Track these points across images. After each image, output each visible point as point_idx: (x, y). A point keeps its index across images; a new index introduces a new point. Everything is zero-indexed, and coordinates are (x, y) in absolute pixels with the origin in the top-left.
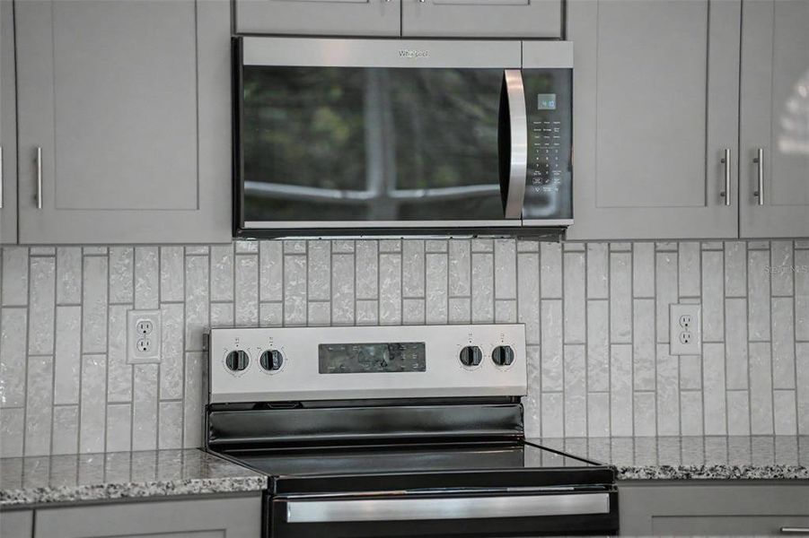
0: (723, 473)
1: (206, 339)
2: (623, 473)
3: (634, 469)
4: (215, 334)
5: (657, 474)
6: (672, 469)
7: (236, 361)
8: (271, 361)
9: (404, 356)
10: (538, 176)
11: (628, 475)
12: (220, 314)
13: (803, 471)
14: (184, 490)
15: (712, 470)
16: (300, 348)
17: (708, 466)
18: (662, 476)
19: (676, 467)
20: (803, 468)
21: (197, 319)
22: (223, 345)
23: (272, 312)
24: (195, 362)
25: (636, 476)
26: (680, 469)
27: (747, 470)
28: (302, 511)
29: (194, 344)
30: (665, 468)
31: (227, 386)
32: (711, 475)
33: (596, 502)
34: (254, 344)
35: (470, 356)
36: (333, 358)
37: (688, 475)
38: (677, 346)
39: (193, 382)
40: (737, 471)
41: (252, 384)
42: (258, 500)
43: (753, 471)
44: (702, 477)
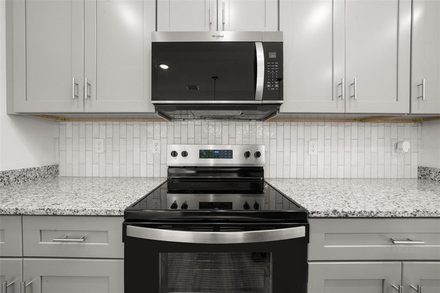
0: (365, 214)
2: (312, 214)
3: (318, 212)
5: (330, 214)
6: (338, 212)
7: (174, 154)
8: (185, 154)
10: (269, 84)
11: (315, 215)
13: (406, 213)
15: (360, 212)
17: (357, 211)
18: (333, 216)
19: (340, 211)
20: (406, 212)
25: (319, 215)
26: (343, 212)
27: (378, 213)
30: (335, 211)
31: (172, 161)
32: (359, 215)
33: (299, 232)
34: (178, 149)
35: (248, 155)
36: (204, 154)
37: (346, 215)
40: (372, 213)
41: (180, 161)
43: (381, 213)
44: (353, 216)
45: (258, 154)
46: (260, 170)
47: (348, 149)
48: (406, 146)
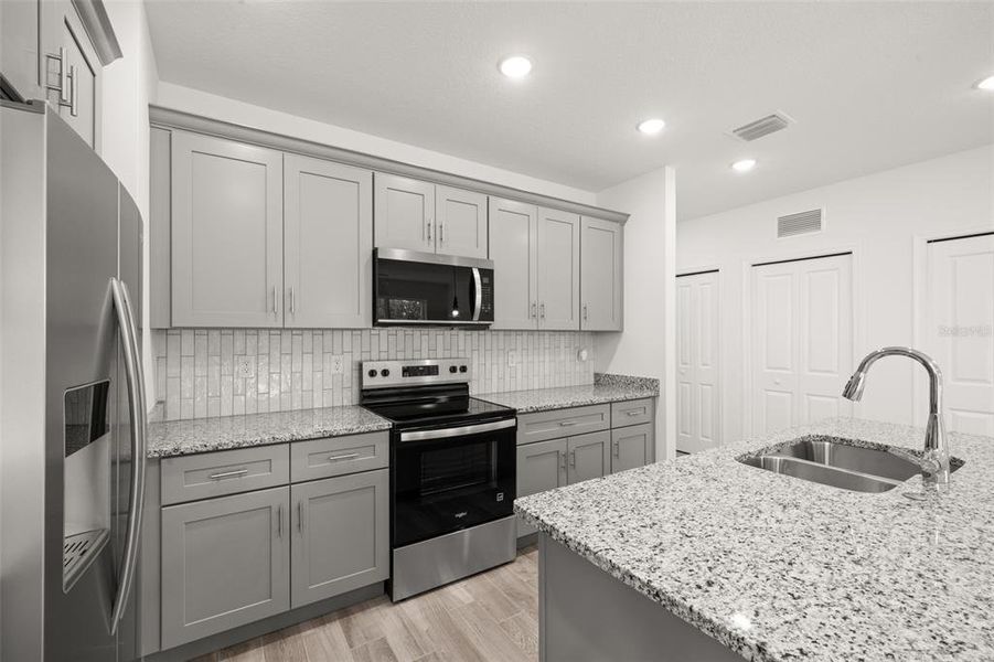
1: (361, 365)
2: (520, 411)
3: (524, 409)
4: (364, 364)
5: (529, 410)
7: (372, 373)
8: (385, 373)
9: (432, 370)
11: (522, 411)
12: (365, 356)
14: (357, 431)
16: (396, 368)
21: (357, 358)
22: (367, 368)
23: (384, 355)
24: (356, 374)
25: (525, 411)
28: (405, 437)
29: (356, 367)
30: (532, 408)
31: (368, 382)
33: (508, 423)
34: (379, 367)
35: (453, 370)
36: (408, 371)
38: (510, 364)
39: (356, 381)
41: (379, 382)
42: (388, 433)
45: (464, 369)
46: (465, 386)
47: (530, 359)
48: (584, 354)
